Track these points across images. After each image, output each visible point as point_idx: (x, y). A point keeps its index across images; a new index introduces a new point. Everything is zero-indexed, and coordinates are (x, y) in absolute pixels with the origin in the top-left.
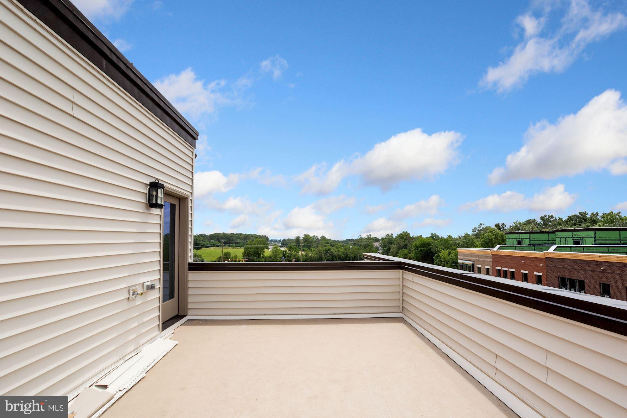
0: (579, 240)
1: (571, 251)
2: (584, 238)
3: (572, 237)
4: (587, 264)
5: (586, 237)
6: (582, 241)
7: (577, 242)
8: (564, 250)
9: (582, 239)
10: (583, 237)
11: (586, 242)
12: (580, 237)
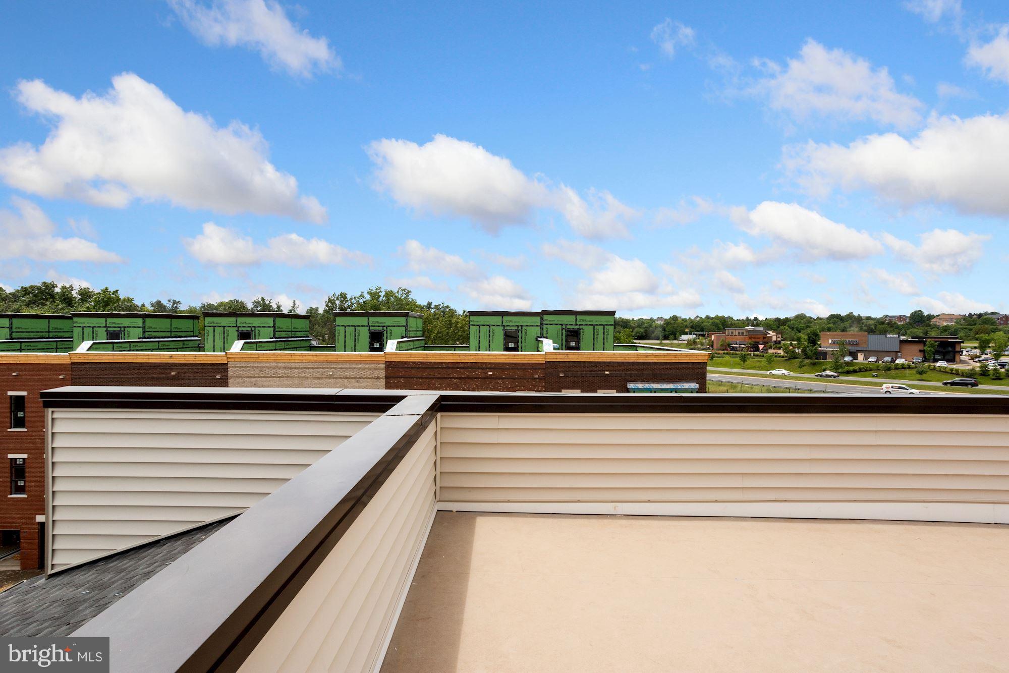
0: (117, 332)
1: (113, 349)
2: (126, 329)
3: (104, 327)
4: (150, 369)
5: (130, 327)
6: (123, 333)
7: (114, 335)
8: (103, 348)
9: (123, 329)
10: (125, 327)
11: (128, 334)
12: (120, 327)
